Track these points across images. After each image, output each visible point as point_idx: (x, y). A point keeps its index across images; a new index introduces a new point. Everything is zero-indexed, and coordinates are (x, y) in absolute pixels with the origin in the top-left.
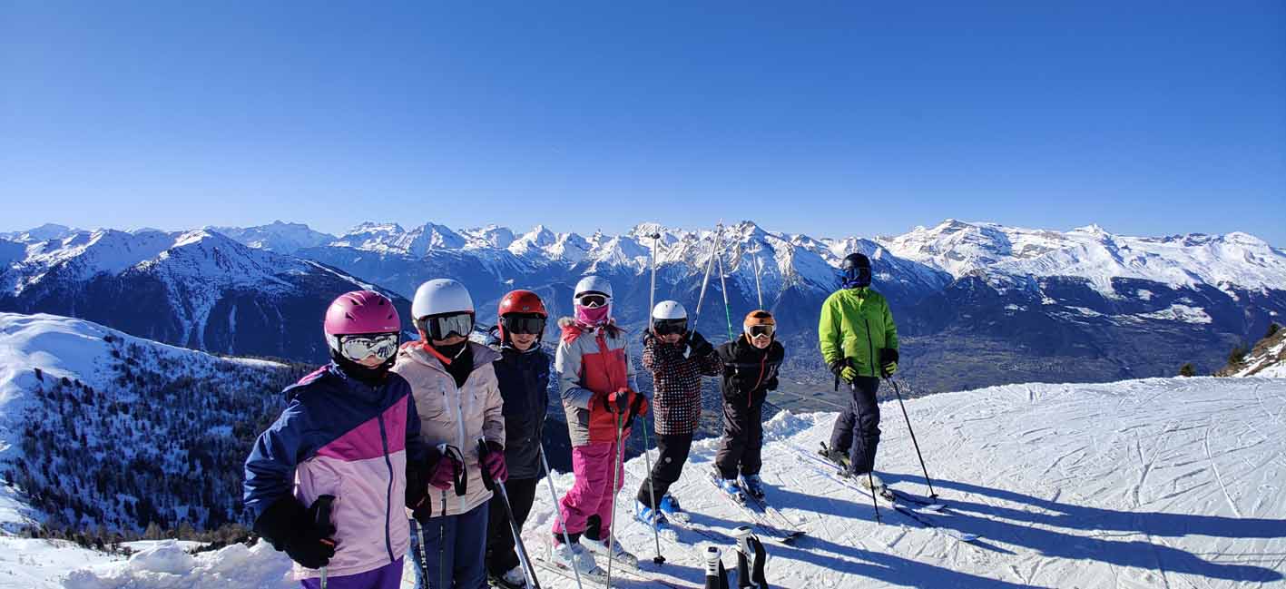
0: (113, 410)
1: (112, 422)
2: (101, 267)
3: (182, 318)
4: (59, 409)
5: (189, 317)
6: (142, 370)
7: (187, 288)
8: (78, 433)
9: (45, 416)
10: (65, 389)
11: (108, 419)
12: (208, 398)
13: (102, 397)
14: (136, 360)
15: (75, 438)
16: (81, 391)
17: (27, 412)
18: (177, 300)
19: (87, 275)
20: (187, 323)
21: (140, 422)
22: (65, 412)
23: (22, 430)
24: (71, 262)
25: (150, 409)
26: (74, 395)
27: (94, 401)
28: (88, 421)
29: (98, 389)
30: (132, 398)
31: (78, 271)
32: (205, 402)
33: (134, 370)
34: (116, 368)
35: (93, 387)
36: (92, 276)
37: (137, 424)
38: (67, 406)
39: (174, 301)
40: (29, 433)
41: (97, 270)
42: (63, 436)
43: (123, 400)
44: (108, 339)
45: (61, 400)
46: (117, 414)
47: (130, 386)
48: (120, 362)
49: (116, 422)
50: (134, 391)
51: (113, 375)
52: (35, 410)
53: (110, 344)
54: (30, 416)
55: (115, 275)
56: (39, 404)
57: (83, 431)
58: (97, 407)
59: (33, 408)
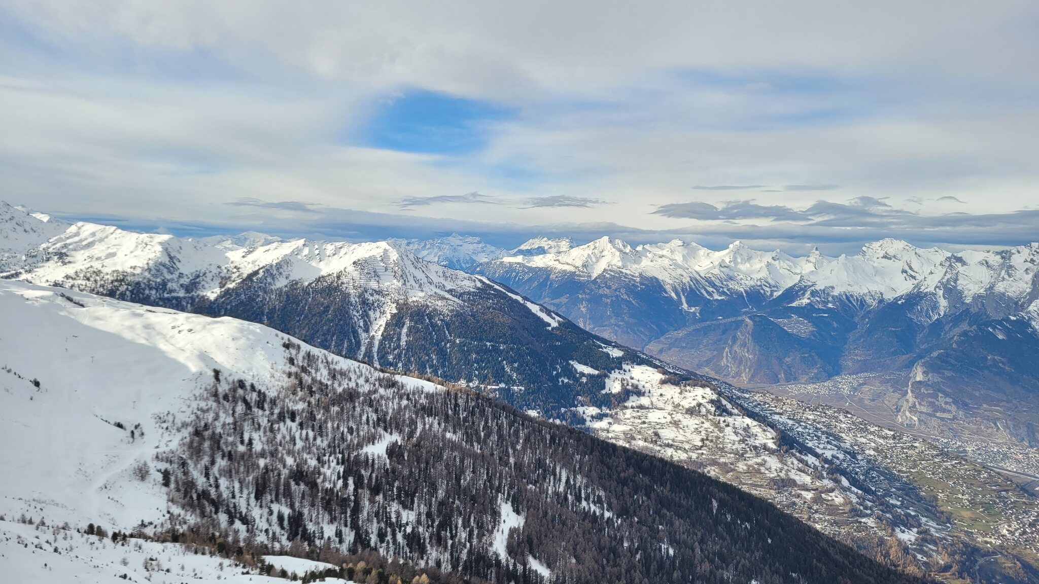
0: (281, 418)
1: (279, 429)
2: (295, 276)
3: (360, 331)
4: (231, 412)
5: (367, 330)
6: (313, 379)
7: (368, 300)
8: (246, 437)
9: (216, 418)
10: (240, 392)
11: (276, 426)
12: (368, 414)
13: (273, 402)
14: (309, 369)
15: (242, 442)
16: (255, 396)
17: (199, 413)
18: (358, 312)
19: (281, 283)
20: (363, 335)
21: (304, 432)
22: (237, 415)
23: (191, 429)
24: (268, 270)
25: (315, 420)
26: (248, 398)
27: (266, 406)
28: (257, 426)
29: (272, 394)
30: (300, 406)
31: (273, 279)
32: (364, 418)
33: (307, 379)
34: (290, 375)
35: (267, 392)
36: (286, 284)
37: (301, 434)
38: (240, 408)
39: (355, 313)
40: (197, 433)
41: (291, 278)
42: (230, 439)
43: (292, 406)
44: (287, 346)
45: (235, 401)
46: (284, 421)
47: (300, 394)
48: (294, 369)
49: (283, 429)
50: (303, 399)
51: (286, 382)
52: (208, 410)
53: (287, 351)
54: (201, 416)
55: (306, 284)
56: (212, 404)
57: (251, 435)
58: (267, 412)
59: (205, 408)
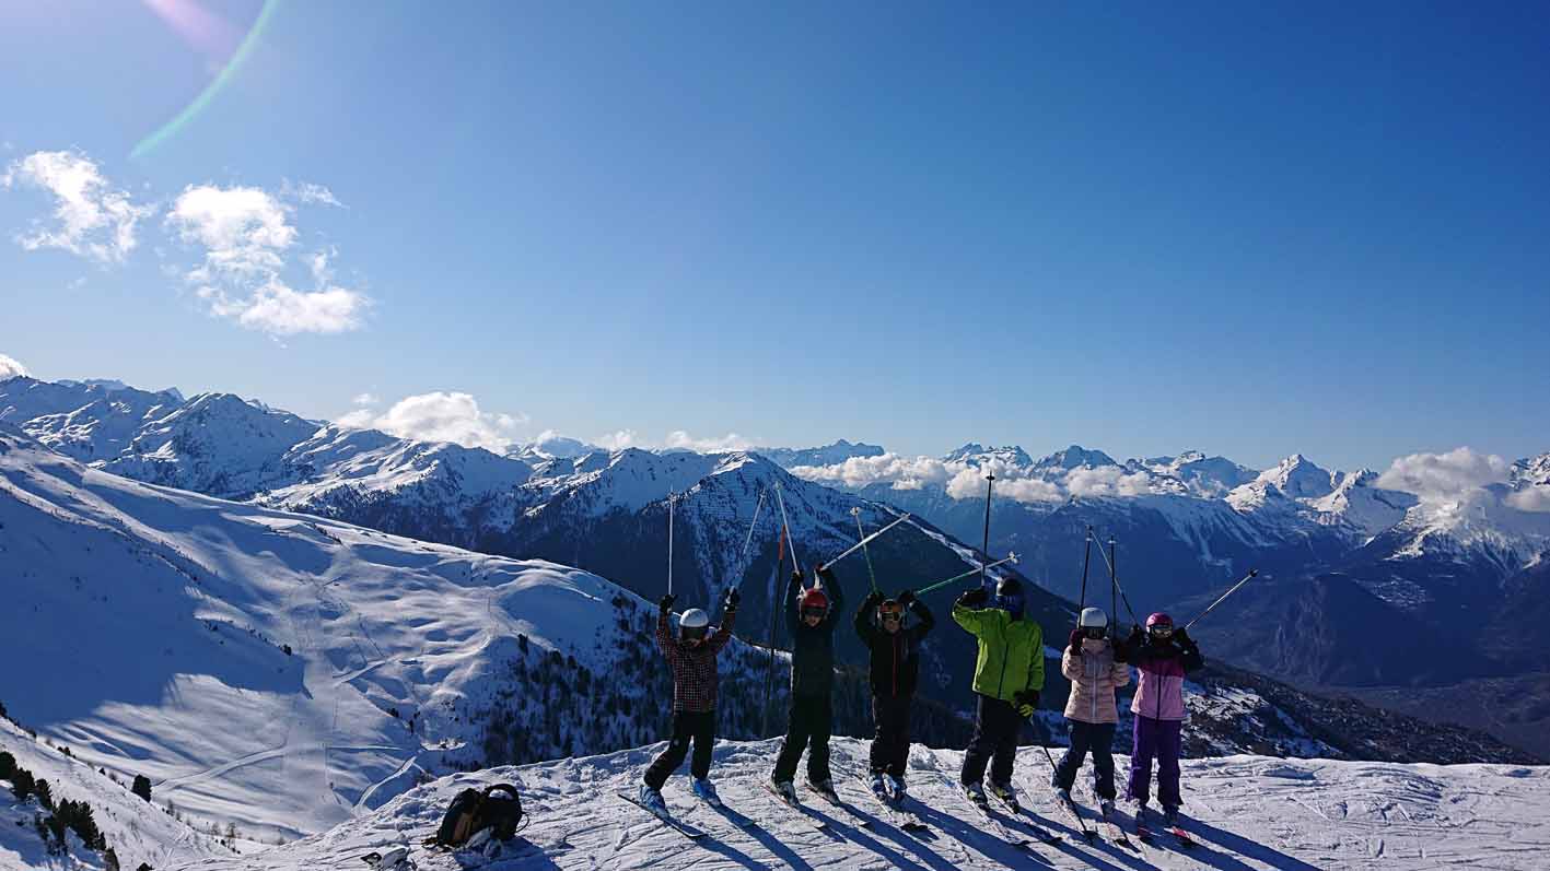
0: (611, 708)
1: (608, 724)
2: (618, 500)
3: (709, 581)
4: (542, 698)
5: (718, 580)
7: (720, 535)
8: (563, 733)
9: (523, 705)
10: (555, 668)
11: (603, 720)
12: (731, 707)
13: (600, 685)
15: (557, 743)
16: (574, 673)
17: (499, 697)
18: (705, 552)
19: (599, 509)
20: (714, 588)
21: (642, 731)
22: (550, 702)
23: (488, 721)
24: (581, 492)
25: (657, 712)
26: (565, 678)
27: (590, 690)
28: (577, 720)
29: (598, 672)
30: (636, 692)
31: (589, 506)
32: (726, 713)
33: (645, 651)
34: (622, 645)
35: (591, 670)
36: (604, 511)
37: (638, 734)
38: (554, 691)
39: (701, 554)
40: (496, 728)
41: (613, 504)
42: (541, 738)
43: (624, 692)
44: (618, 603)
45: (548, 684)
46: (615, 714)
47: (637, 673)
48: (627, 637)
49: (613, 726)
50: (640, 682)
51: (616, 655)
52: (511, 695)
53: (619, 610)
54: (503, 703)
55: (633, 511)
56: (517, 685)
57: (568, 731)
58: (591, 699)
59: (508, 691)
